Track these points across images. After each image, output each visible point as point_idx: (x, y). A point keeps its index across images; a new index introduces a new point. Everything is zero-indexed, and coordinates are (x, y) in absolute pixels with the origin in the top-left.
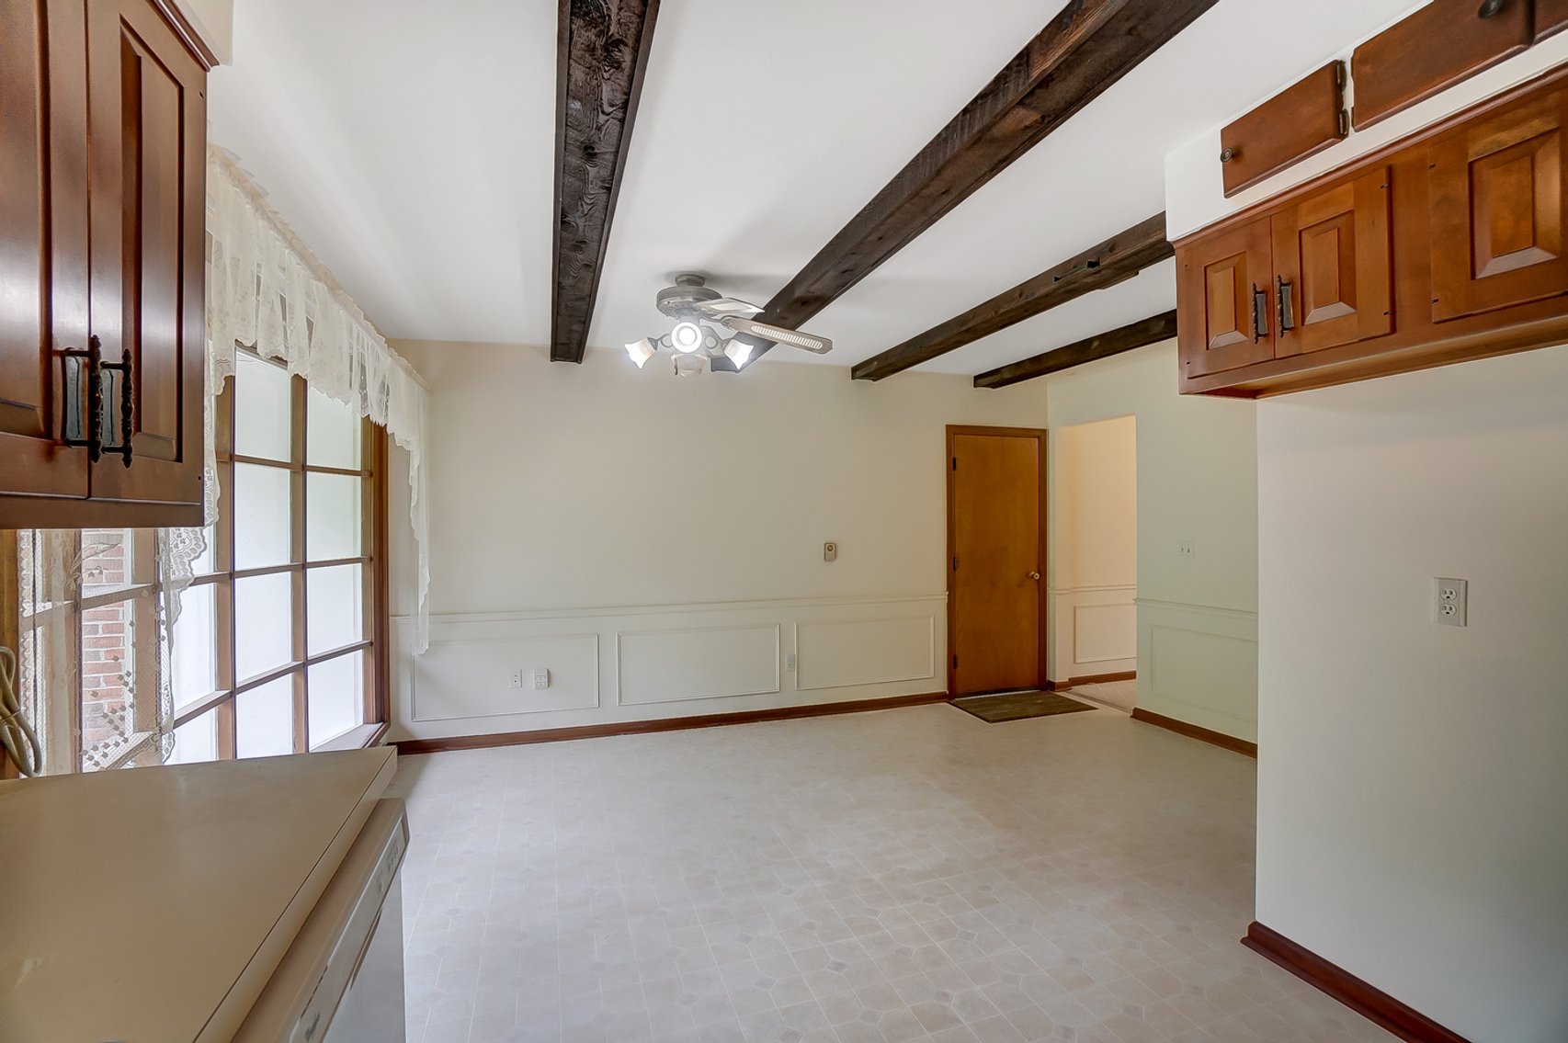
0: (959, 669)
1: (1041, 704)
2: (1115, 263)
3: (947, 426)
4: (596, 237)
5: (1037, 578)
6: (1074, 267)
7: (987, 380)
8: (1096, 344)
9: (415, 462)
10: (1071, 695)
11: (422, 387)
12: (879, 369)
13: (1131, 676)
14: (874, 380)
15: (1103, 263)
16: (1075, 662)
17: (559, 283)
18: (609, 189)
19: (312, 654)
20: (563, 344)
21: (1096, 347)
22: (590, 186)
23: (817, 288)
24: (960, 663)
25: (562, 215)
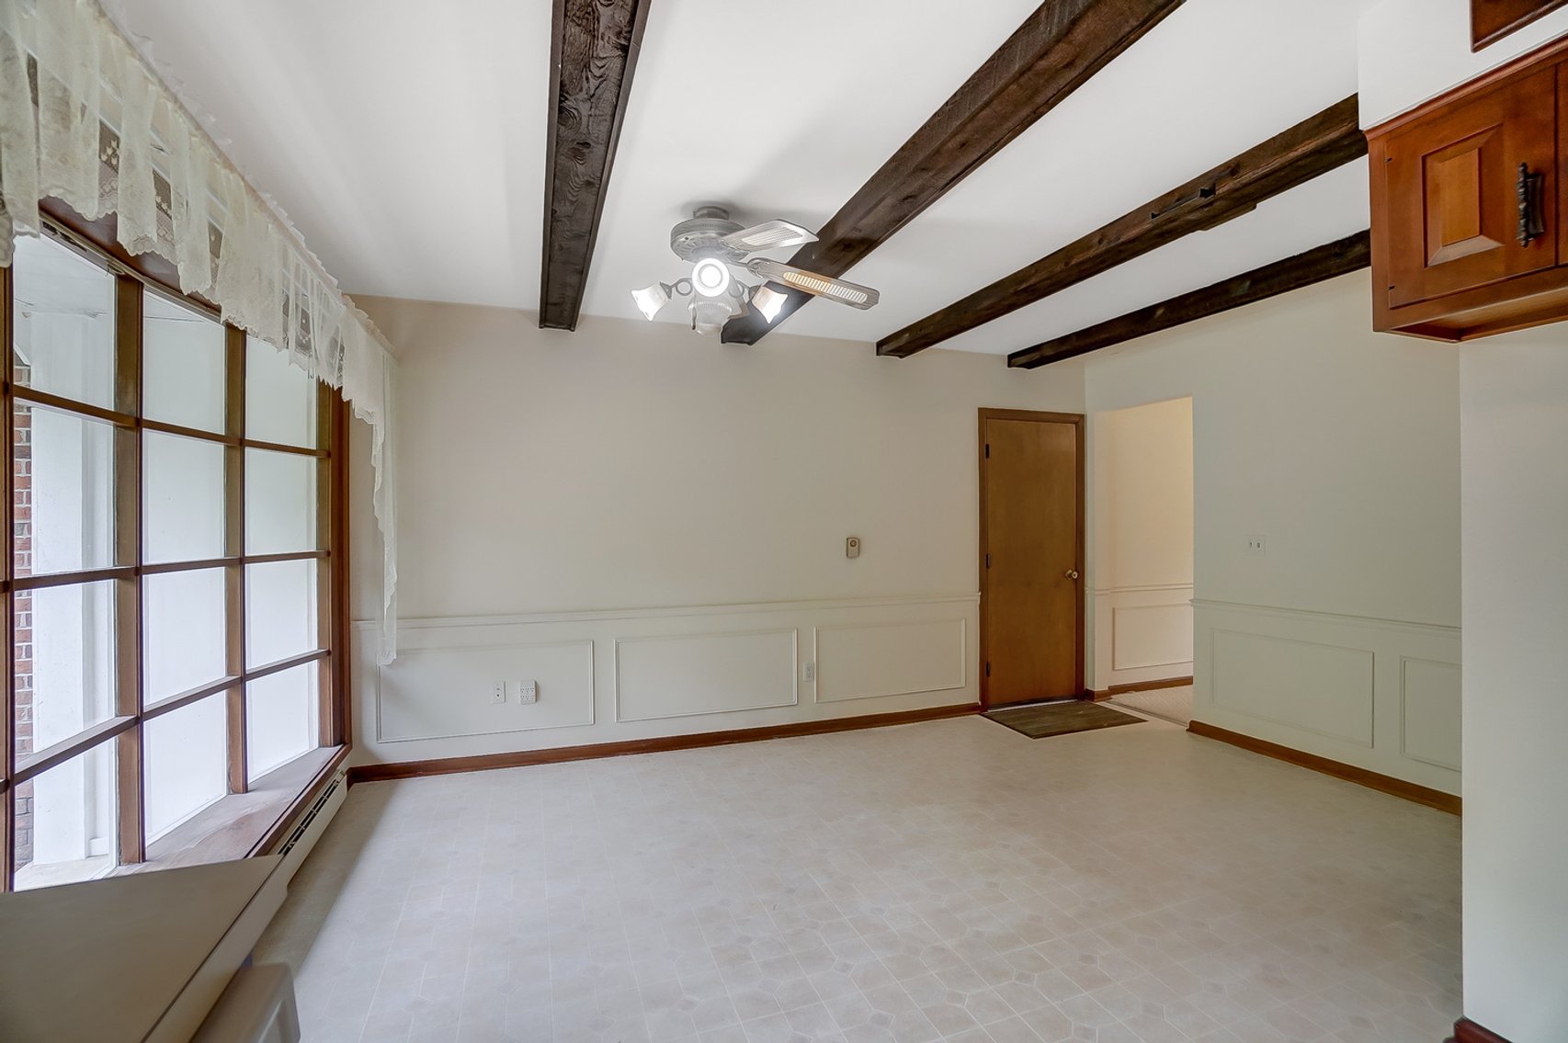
0: (992, 678)
1: (1083, 716)
2: (1237, 190)
3: (979, 409)
4: (603, 137)
5: (1075, 577)
6: (1178, 200)
7: (1023, 359)
8: (1160, 312)
9: (379, 439)
10: (1117, 704)
11: (388, 352)
12: (909, 343)
13: (1187, 681)
14: (901, 357)
15: (1220, 191)
16: (1113, 669)
17: (554, 212)
18: (625, 49)
19: (251, 666)
20: (555, 304)
21: (1162, 315)
22: (601, 42)
23: (867, 224)
24: (993, 671)
25: (561, 95)
